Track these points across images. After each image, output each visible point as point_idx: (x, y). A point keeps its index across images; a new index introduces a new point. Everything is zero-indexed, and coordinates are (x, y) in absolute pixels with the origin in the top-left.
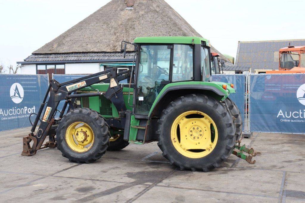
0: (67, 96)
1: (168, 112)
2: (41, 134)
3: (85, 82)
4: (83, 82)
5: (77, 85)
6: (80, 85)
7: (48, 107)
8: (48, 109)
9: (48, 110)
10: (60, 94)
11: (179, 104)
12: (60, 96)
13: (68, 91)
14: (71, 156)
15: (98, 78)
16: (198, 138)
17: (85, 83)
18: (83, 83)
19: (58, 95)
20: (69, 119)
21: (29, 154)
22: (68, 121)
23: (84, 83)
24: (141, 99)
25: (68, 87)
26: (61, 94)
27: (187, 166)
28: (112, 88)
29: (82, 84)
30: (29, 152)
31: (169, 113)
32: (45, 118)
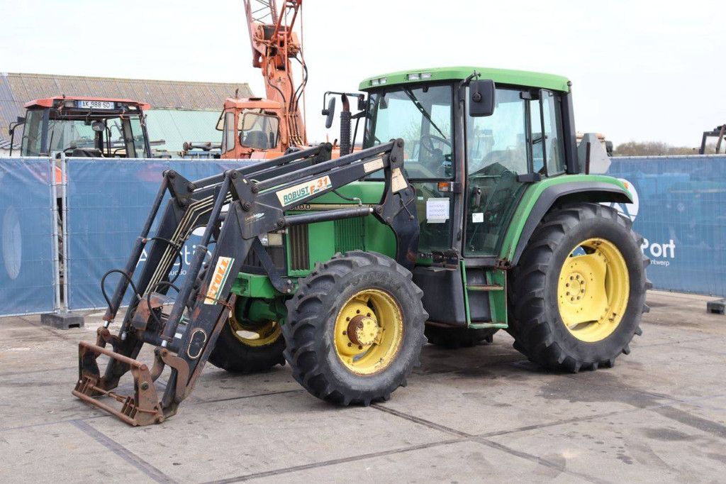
0: (281, 219)
1: (556, 245)
2: (201, 346)
3: (328, 177)
4: (323, 179)
5: (307, 188)
6: (316, 188)
7: (221, 259)
8: (223, 263)
9: (223, 267)
10: (259, 215)
11: (572, 224)
12: (261, 221)
13: (283, 205)
14: (354, 388)
15: (362, 166)
16: (578, 298)
17: (329, 182)
18: (323, 183)
19: (255, 219)
20: (348, 284)
21: (160, 415)
22: (347, 290)
23: (326, 180)
24: (478, 218)
25: (281, 195)
26: (263, 214)
27: (588, 360)
28: (395, 194)
29: (321, 184)
30: (160, 409)
31: (559, 248)
32: (214, 292)
